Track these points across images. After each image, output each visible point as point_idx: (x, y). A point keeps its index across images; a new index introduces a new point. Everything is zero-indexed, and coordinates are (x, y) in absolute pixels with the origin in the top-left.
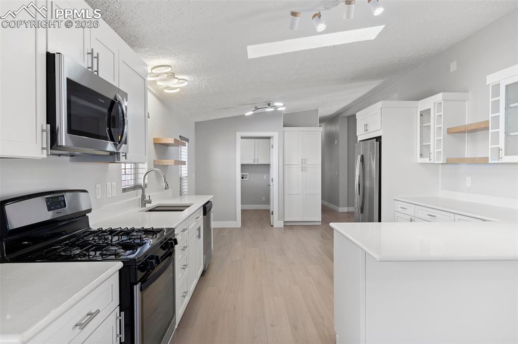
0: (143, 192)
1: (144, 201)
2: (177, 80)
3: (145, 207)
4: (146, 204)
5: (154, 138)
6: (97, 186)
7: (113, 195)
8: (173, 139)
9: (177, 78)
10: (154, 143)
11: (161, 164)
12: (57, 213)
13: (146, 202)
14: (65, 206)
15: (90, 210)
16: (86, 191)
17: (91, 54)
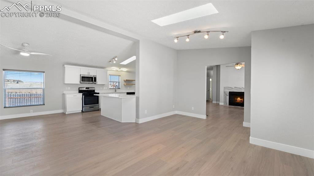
13: (116, 91)
14: (89, 89)
15: (95, 90)
16: (94, 88)
17: (88, 73)
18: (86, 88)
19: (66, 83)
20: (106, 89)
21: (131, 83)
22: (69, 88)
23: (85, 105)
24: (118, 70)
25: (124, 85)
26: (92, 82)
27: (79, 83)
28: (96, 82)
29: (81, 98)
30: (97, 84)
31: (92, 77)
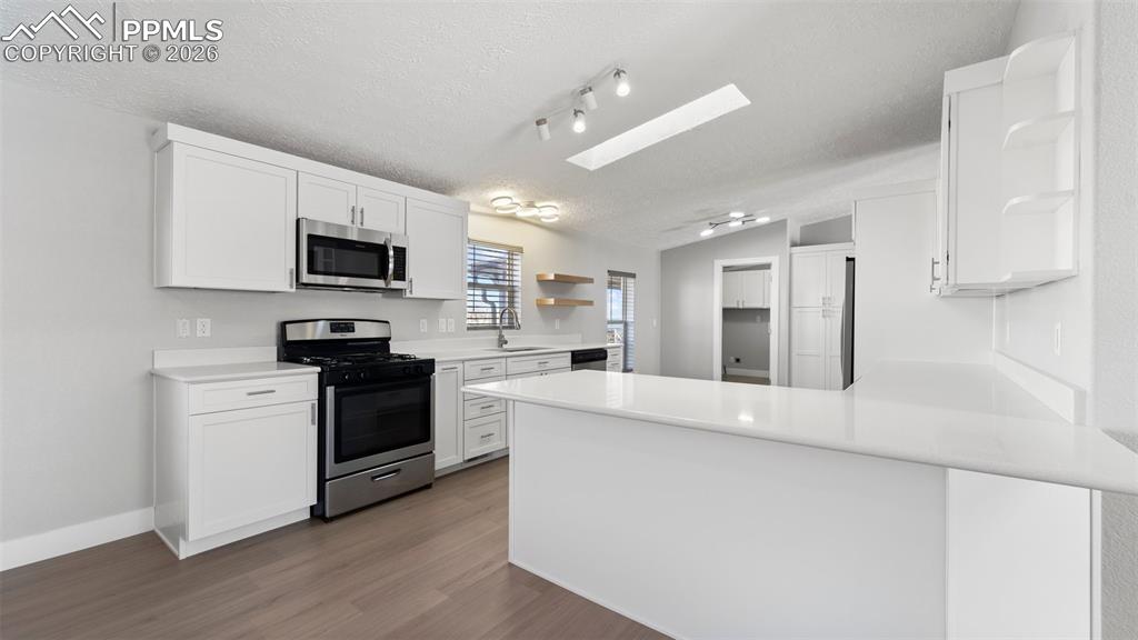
0: (500, 332)
1: (500, 342)
5: (536, 275)
6: (421, 320)
7: (449, 331)
8: (554, 274)
10: (538, 281)
11: (542, 304)
12: (343, 335)
13: (502, 342)
14: (353, 331)
15: (389, 339)
16: (387, 322)
17: (353, 210)
18: (331, 325)
19: (177, 280)
20: (452, 328)
21: (567, 297)
22: (204, 327)
23: (339, 459)
24: (521, 213)
25: (538, 305)
26: (379, 278)
27: (291, 286)
28: (404, 280)
29: (313, 405)
30: (408, 295)
31: (382, 243)
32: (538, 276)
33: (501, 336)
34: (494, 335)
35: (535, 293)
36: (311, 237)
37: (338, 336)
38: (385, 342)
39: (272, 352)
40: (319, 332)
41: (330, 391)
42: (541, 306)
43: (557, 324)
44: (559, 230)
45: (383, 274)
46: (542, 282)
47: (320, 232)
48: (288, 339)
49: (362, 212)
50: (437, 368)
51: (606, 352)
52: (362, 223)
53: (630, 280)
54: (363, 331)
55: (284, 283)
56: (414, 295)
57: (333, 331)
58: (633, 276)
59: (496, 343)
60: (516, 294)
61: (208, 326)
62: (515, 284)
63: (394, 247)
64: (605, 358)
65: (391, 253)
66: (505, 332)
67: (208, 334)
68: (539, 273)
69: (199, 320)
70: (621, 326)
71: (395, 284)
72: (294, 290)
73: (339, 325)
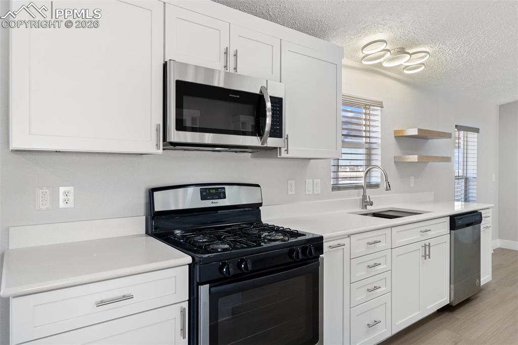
0: (364, 192)
1: (366, 202)
2: (408, 56)
3: (366, 208)
4: (367, 206)
5: (394, 131)
6: (289, 182)
7: (315, 192)
8: (417, 129)
9: (408, 53)
10: (395, 137)
11: (402, 161)
12: (212, 203)
14: (225, 197)
15: (261, 204)
16: (258, 186)
17: (226, 53)
18: (202, 191)
22: (68, 196)
25: (395, 162)
26: (253, 134)
27: (158, 148)
28: (281, 137)
29: (183, 311)
30: (284, 154)
31: (258, 92)
32: (395, 132)
33: (364, 196)
34: (357, 195)
35: (394, 150)
36: (180, 84)
37: (208, 204)
38: (255, 208)
39: (139, 224)
40: (189, 200)
41: (204, 290)
42: (398, 163)
43: (412, 182)
44: (414, 84)
45: (258, 131)
46: (401, 138)
47: (190, 78)
48: (156, 210)
49: (236, 55)
50: (326, 246)
51: (480, 214)
52: (235, 69)
53: (472, 136)
54: (233, 197)
55: (149, 143)
56: (289, 155)
57: (203, 198)
58: (476, 130)
59: (359, 203)
60: (374, 152)
61: (71, 197)
62: (372, 140)
63: (271, 97)
64: (480, 221)
65: (269, 105)
66: (369, 192)
67: (71, 204)
68: (396, 129)
69: (62, 190)
70: (462, 182)
71: (271, 142)
72: (161, 151)
73: (211, 191)
